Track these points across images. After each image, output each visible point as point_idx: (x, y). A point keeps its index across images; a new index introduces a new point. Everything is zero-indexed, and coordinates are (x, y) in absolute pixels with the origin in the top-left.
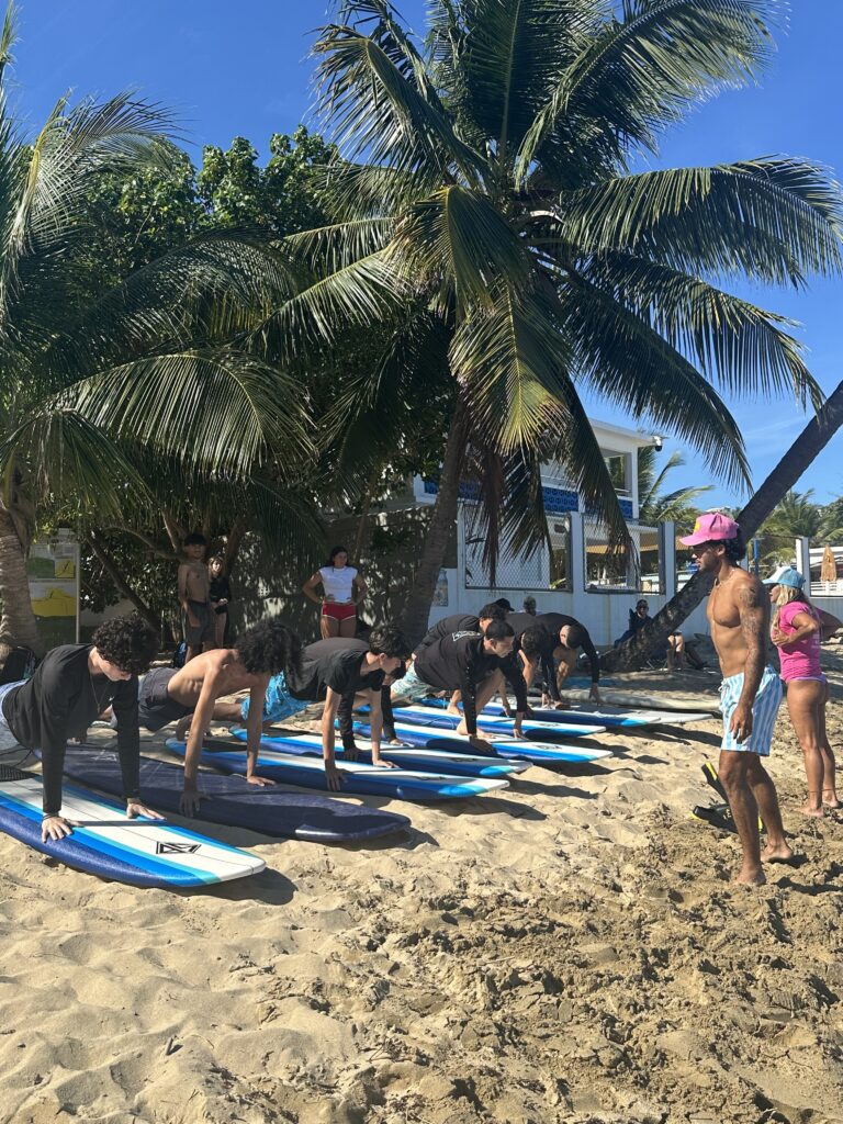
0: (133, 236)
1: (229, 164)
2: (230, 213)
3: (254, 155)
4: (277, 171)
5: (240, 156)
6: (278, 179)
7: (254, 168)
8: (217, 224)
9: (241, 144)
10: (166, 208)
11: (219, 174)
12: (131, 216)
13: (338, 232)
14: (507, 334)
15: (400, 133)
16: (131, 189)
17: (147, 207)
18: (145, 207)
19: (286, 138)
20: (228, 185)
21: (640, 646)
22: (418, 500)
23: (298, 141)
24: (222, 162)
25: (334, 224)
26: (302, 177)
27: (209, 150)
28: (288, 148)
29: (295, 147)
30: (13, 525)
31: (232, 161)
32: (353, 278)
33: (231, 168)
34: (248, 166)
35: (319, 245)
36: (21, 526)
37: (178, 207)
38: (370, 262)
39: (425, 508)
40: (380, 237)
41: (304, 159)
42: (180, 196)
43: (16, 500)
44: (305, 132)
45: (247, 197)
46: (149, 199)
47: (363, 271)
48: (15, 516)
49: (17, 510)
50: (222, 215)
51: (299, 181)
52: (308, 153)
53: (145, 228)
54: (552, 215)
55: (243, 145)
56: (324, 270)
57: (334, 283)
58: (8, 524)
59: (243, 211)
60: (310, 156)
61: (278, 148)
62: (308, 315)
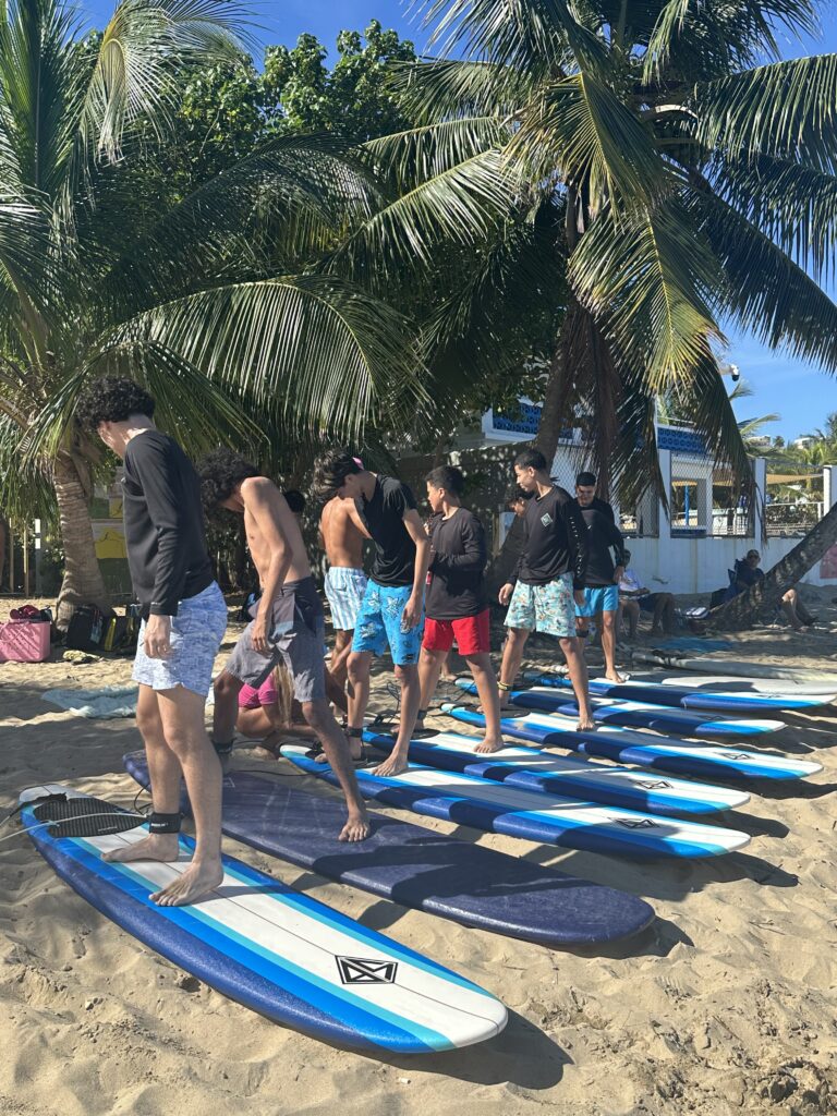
0: (198, 144)
1: (294, 64)
2: (302, 118)
3: (322, 53)
4: (349, 72)
5: (307, 55)
6: (348, 82)
7: (321, 69)
8: (286, 130)
9: (307, 41)
10: (234, 112)
11: (283, 78)
12: (195, 122)
13: (428, 135)
14: (649, 250)
15: (507, 14)
16: (195, 90)
17: (213, 111)
18: (209, 112)
19: (355, 34)
20: (294, 88)
21: (753, 603)
22: (488, 436)
23: (370, 38)
24: (287, 62)
25: (420, 125)
26: (375, 79)
27: (272, 51)
28: (357, 47)
29: (366, 46)
30: (76, 471)
31: (298, 61)
32: (450, 186)
33: (296, 70)
34: (316, 67)
35: (407, 151)
36: (83, 472)
37: (247, 110)
38: (469, 168)
39: (503, 447)
40: (477, 140)
41: (377, 58)
42: (247, 99)
43: (77, 444)
44: (378, 28)
45: (321, 99)
46: (214, 103)
47: (461, 179)
48: (77, 462)
49: (79, 454)
50: (291, 121)
51: (372, 83)
52: (382, 51)
53: (211, 136)
54: (684, 109)
55: (310, 42)
56: (415, 177)
57: (428, 193)
58: (69, 470)
59: (317, 115)
60: (383, 54)
61: (346, 48)
62: (401, 231)
